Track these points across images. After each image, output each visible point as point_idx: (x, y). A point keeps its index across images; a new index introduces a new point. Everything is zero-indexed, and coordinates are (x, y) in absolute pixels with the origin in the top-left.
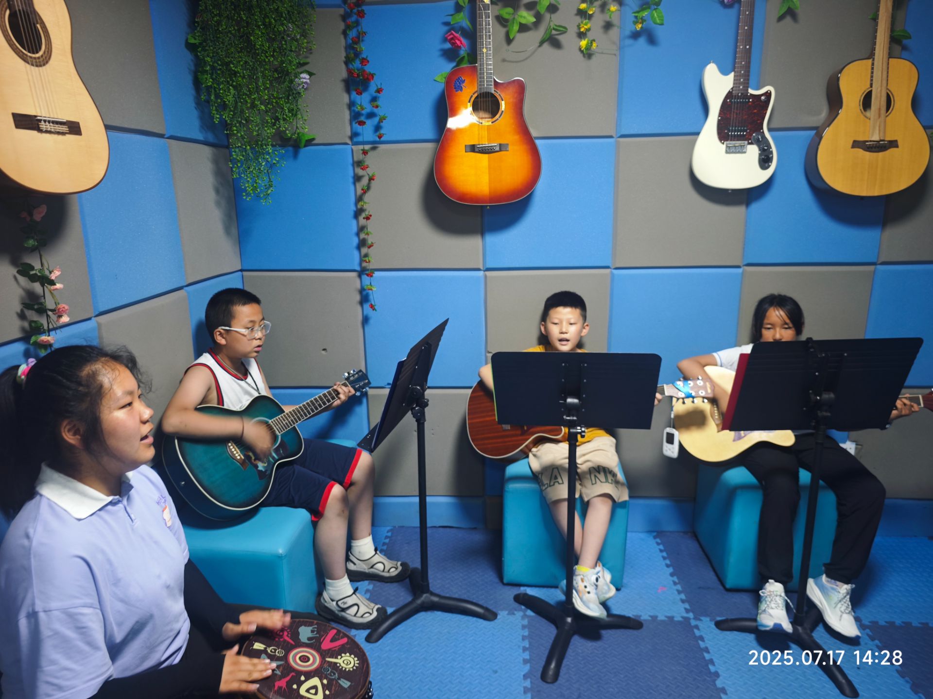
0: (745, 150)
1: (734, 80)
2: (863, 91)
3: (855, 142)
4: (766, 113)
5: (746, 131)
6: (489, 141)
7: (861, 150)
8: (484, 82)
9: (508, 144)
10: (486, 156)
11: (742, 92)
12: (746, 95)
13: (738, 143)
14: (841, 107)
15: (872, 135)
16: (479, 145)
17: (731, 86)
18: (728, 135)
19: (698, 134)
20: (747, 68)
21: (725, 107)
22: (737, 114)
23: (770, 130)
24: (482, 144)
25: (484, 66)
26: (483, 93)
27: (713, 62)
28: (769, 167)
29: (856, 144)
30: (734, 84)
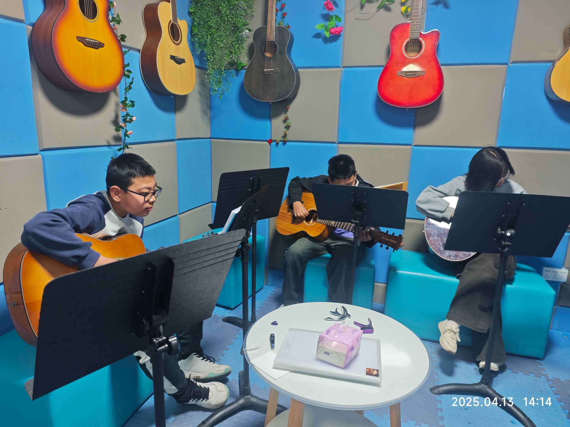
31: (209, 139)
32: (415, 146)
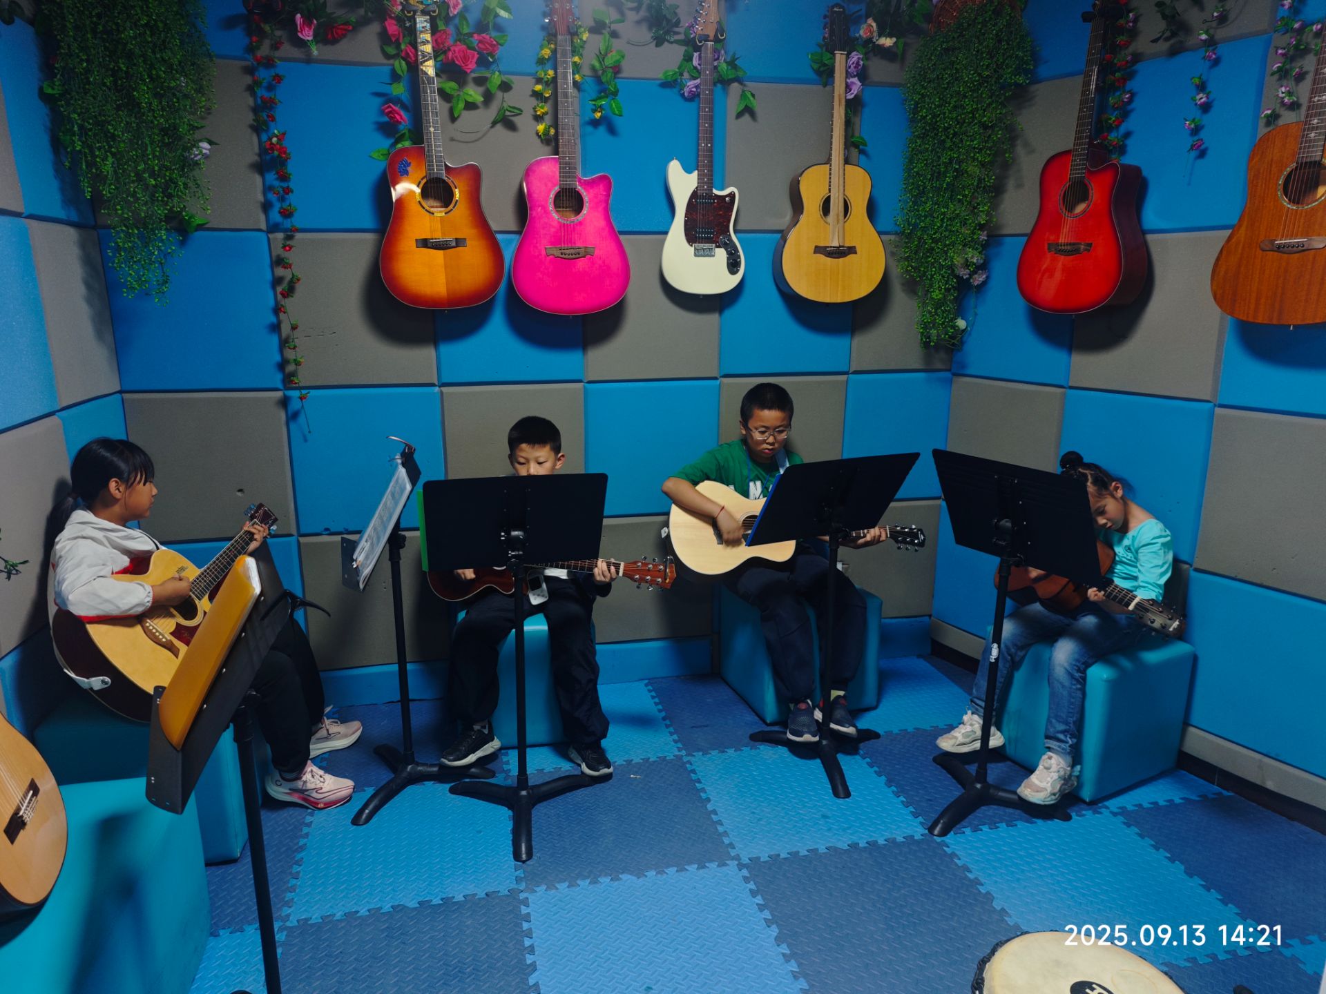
0: (713, 253)
1: (698, 179)
2: (822, 197)
3: (816, 247)
4: (731, 215)
5: (713, 233)
6: (443, 234)
7: (822, 256)
8: (433, 165)
9: (465, 239)
10: (441, 252)
11: (707, 192)
12: (711, 196)
13: (707, 246)
14: (802, 213)
15: (832, 241)
16: (432, 239)
17: (696, 185)
18: (696, 237)
19: (666, 233)
20: (710, 166)
21: (691, 207)
22: (703, 215)
23: (735, 231)
24: (436, 239)
25: (432, 147)
26: (433, 178)
27: (676, 159)
28: (737, 271)
29: (818, 250)
30: (698, 183)
31: (118, 396)
32: (589, 382)
